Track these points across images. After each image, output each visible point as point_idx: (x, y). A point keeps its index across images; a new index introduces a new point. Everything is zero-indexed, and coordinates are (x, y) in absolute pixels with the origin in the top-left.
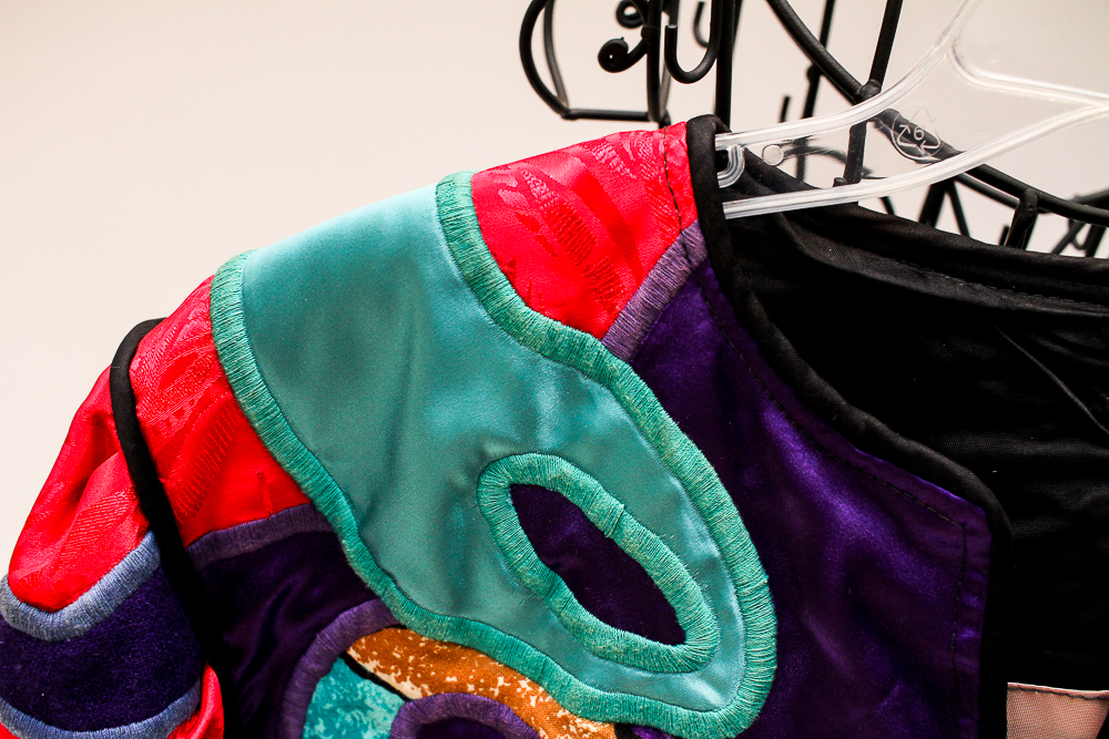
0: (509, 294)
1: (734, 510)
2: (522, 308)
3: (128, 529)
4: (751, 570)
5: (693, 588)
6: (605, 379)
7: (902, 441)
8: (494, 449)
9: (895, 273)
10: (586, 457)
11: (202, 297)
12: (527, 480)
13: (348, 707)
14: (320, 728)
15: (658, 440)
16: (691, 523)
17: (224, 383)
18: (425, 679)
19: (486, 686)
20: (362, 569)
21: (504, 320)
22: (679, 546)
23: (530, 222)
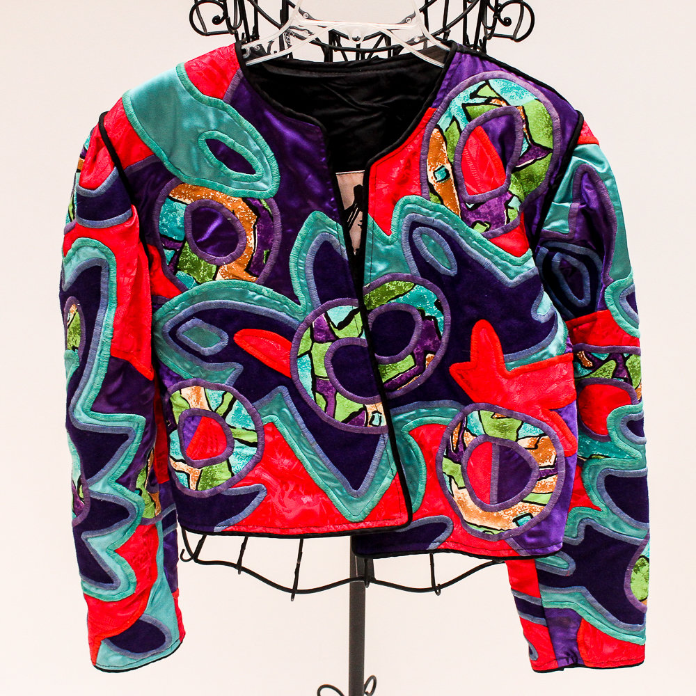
0: (198, 92)
1: (262, 137)
2: (202, 95)
3: (109, 167)
4: (269, 152)
5: (255, 158)
6: (225, 109)
7: (298, 114)
8: (200, 131)
9: (292, 73)
10: (222, 129)
11: (120, 103)
12: (210, 138)
13: (171, 212)
14: (164, 220)
15: (240, 123)
16: (251, 142)
17: (130, 124)
18: (192, 197)
19: (208, 196)
20: (171, 169)
21: (197, 98)
22: (249, 149)
23: (200, 74)
